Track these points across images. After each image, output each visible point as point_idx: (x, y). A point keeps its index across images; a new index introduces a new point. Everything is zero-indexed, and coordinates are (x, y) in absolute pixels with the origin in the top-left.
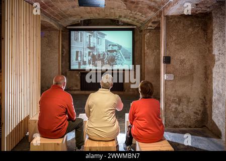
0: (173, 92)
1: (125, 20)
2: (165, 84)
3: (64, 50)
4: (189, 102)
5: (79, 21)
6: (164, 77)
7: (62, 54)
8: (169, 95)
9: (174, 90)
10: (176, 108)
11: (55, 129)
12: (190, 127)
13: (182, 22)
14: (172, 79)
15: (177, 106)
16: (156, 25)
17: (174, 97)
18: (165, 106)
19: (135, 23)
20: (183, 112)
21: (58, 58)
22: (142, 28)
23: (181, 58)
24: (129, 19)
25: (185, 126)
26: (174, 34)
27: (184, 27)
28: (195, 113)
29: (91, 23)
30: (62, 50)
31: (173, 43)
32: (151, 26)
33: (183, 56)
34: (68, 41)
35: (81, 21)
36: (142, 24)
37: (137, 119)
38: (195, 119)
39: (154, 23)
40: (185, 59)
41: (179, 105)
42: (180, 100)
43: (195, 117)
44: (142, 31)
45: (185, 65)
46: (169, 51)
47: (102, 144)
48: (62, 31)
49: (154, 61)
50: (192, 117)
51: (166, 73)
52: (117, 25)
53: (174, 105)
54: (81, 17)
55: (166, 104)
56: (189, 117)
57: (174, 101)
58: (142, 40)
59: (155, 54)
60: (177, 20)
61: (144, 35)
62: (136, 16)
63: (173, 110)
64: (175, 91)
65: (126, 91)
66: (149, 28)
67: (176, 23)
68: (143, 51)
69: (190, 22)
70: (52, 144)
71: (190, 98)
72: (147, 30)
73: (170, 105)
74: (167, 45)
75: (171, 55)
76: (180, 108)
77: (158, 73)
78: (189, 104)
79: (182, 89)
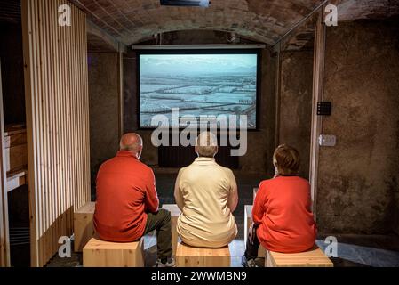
0: (334, 168)
1: (244, 32)
2: (320, 154)
3: (128, 91)
4: (362, 186)
5: (156, 35)
6: (317, 140)
7: (124, 98)
8: (326, 174)
9: (336, 164)
10: (338, 199)
11: (125, 226)
12: (363, 232)
13: (357, 35)
14: (333, 144)
15: (341, 194)
16: (304, 43)
17: (335, 178)
18: (318, 193)
19: (262, 38)
20: (351, 204)
21: (116, 106)
22: (277, 49)
23: (352, 106)
24: (253, 30)
25: (354, 231)
26: (341, 58)
27: (360, 44)
28: (373, 207)
29: (177, 39)
30: (124, 92)
31: (337, 76)
32: (295, 45)
33: (356, 100)
34: (134, 74)
35: (159, 35)
36: (275, 39)
37: (269, 213)
38: (373, 218)
39: (300, 37)
40: (358, 107)
41: (344, 191)
42: (346, 183)
43: (374, 215)
44: (275, 54)
45: (358, 120)
46: (329, 92)
47: (207, 253)
48: (124, 55)
49: (298, 113)
50: (368, 215)
51: (322, 134)
52: (229, 43)
53: (334, 193)
54: (160, 28)
55: (319, 189)
56: (361, 215)
57: (334, 185)
58: (275, 72)
59: (301, 98)
60: (347, 31)
61: (281, 62)
62: (266, 25)
63: (333, 201)
64: (338, 167)
65: (243, 168)
66: (290, 48)
67: (346, 36)
68: (277, 93)
69: (373, 34)
70: (120, 250)
71: (364, 181)
72: (286, 51)
73: (327, 193)
74: (325, 80)
75: (333, 100)
76: (345, 198)
77: (306, 136)
78: (364, 191)
79: (351, 163)
